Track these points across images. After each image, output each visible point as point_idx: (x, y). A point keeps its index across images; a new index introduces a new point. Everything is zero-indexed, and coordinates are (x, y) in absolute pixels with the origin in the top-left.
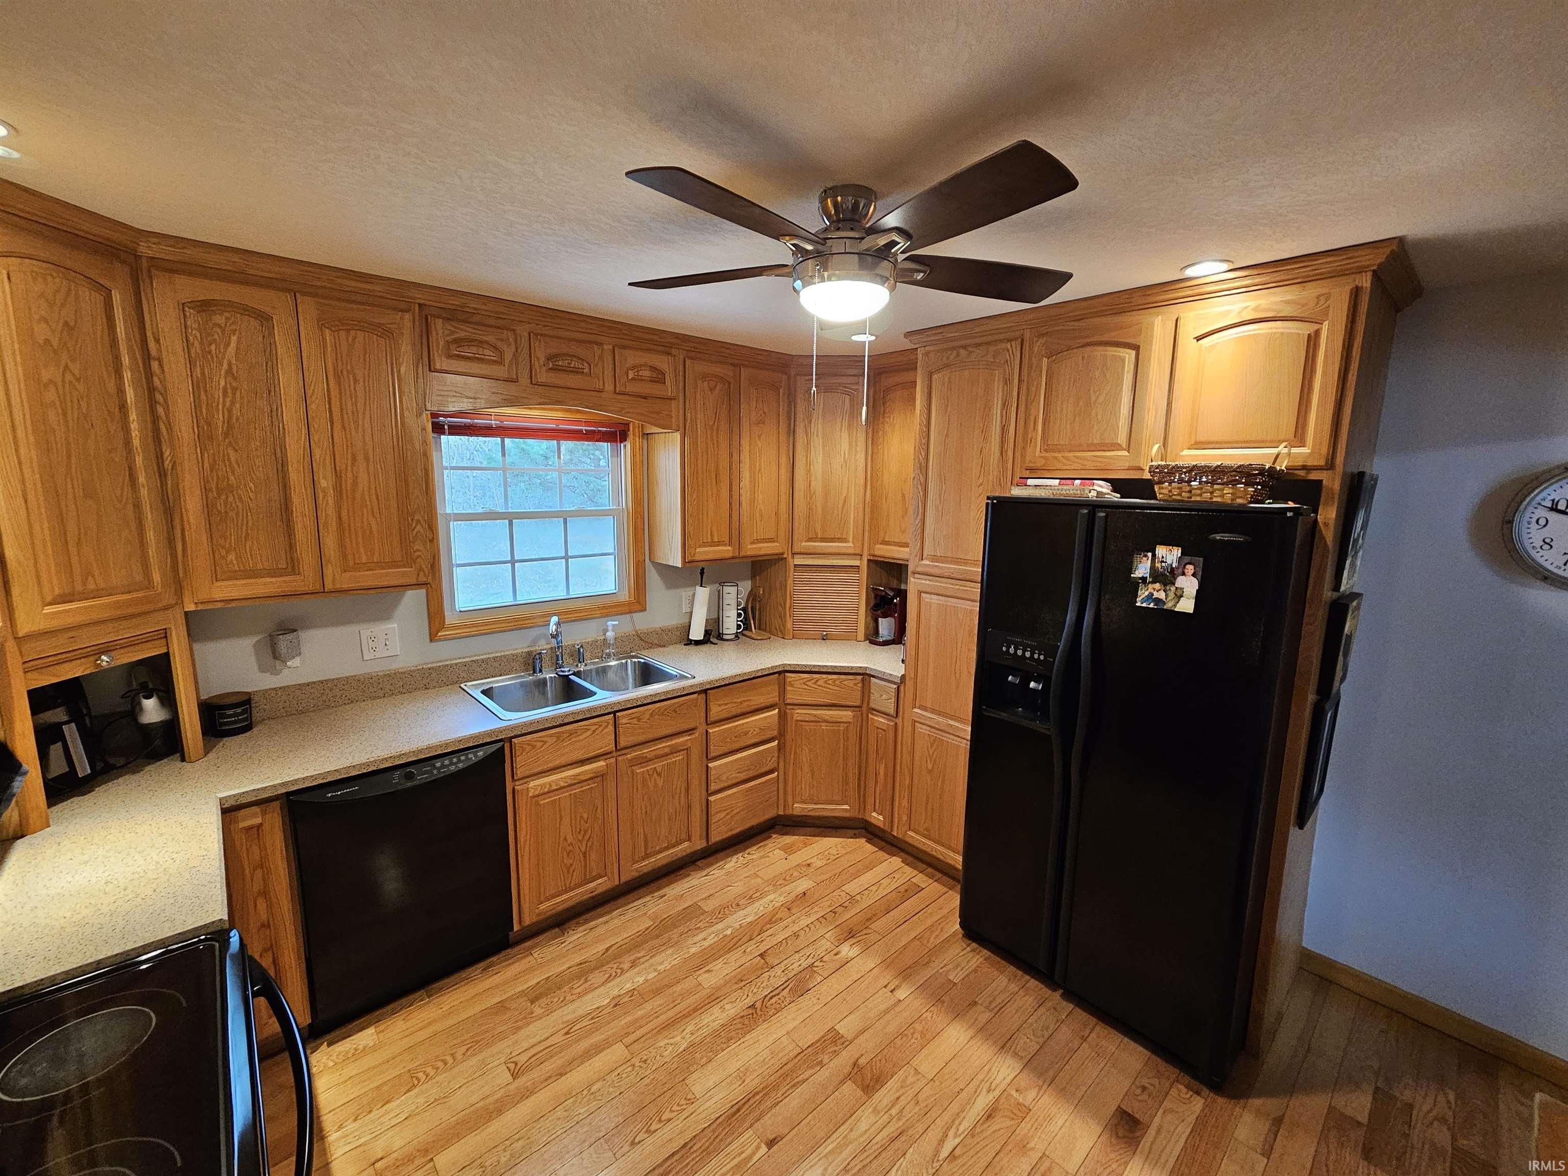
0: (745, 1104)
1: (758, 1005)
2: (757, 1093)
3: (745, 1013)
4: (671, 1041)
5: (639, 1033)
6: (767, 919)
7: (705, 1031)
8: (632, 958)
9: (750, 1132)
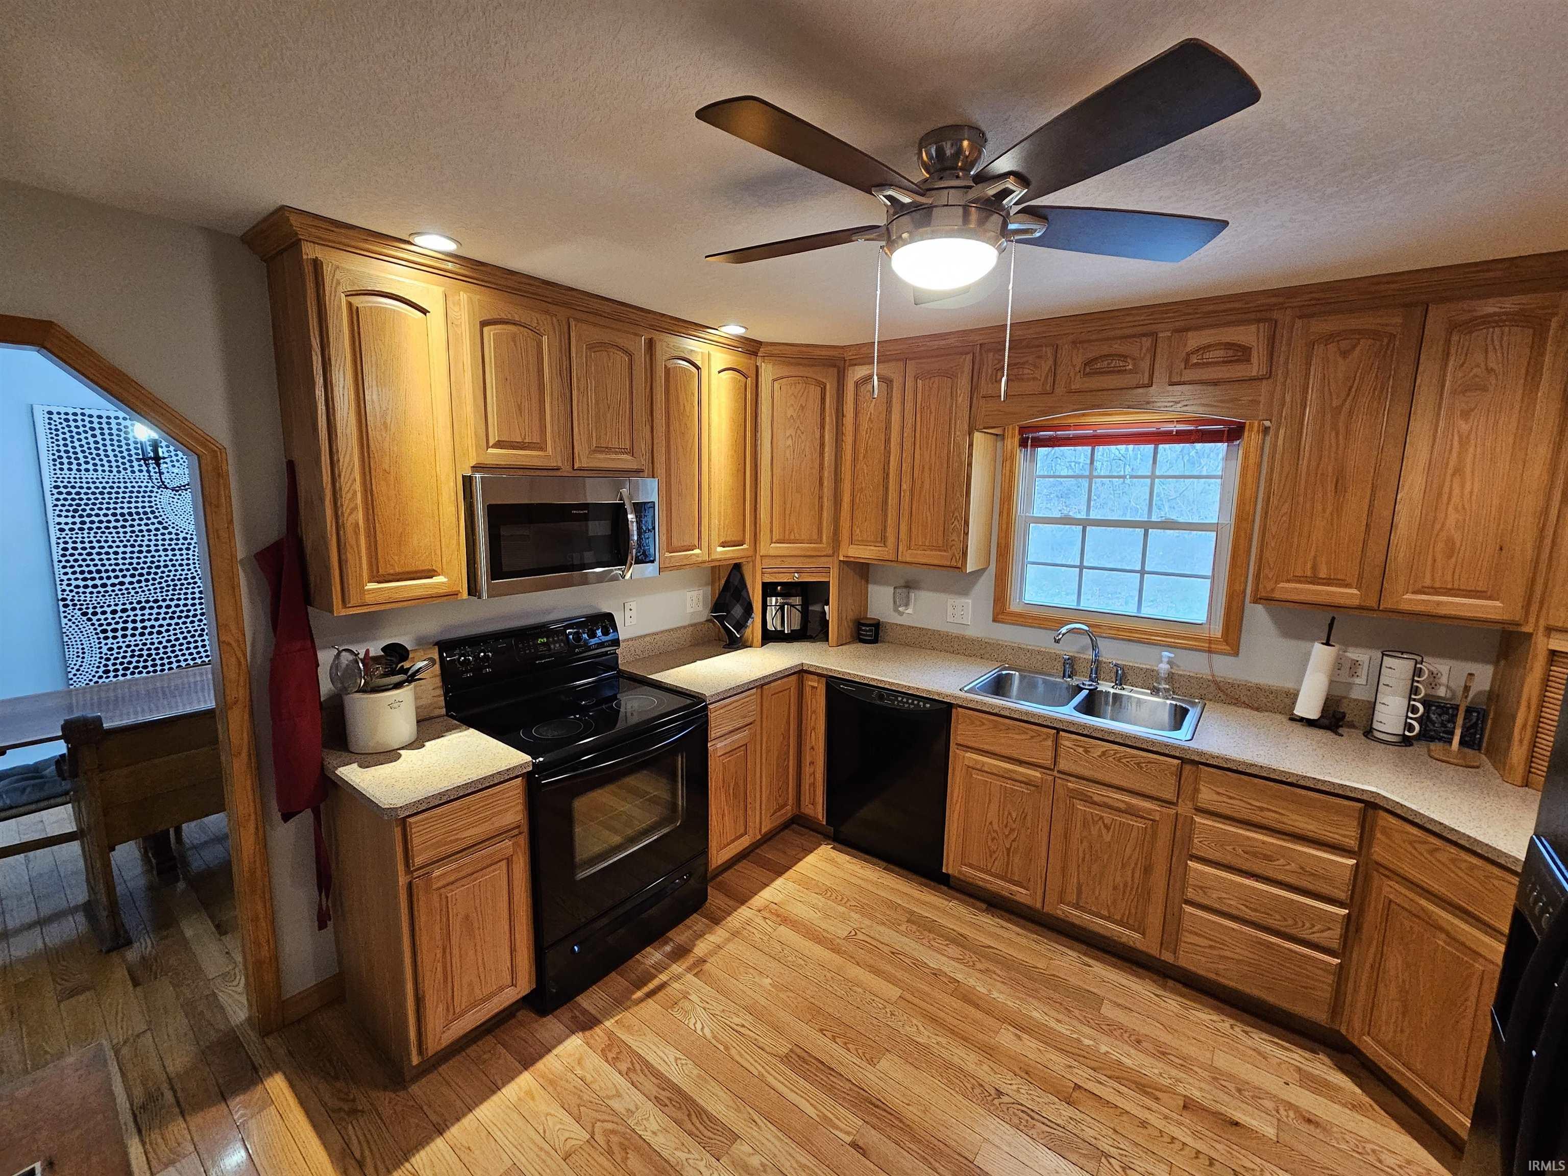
0: (885, 1110)
1: (1005, 1099)
2: (901, 1121)
3: (987, 1087)
4: (922, 1028)
5: (916, 1001)
6: (1143, 1082)
7: (945, 1054)
8: (992, 968)
9: (860, 1123)
